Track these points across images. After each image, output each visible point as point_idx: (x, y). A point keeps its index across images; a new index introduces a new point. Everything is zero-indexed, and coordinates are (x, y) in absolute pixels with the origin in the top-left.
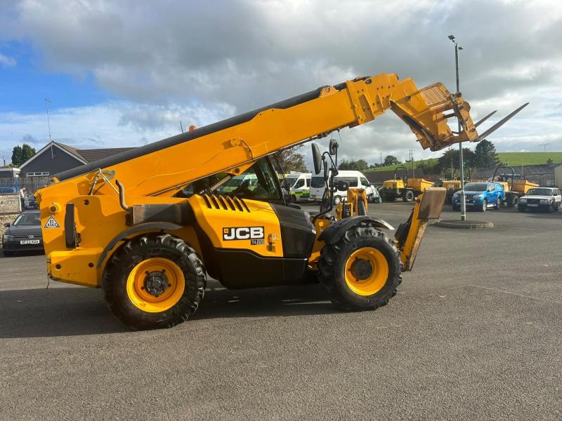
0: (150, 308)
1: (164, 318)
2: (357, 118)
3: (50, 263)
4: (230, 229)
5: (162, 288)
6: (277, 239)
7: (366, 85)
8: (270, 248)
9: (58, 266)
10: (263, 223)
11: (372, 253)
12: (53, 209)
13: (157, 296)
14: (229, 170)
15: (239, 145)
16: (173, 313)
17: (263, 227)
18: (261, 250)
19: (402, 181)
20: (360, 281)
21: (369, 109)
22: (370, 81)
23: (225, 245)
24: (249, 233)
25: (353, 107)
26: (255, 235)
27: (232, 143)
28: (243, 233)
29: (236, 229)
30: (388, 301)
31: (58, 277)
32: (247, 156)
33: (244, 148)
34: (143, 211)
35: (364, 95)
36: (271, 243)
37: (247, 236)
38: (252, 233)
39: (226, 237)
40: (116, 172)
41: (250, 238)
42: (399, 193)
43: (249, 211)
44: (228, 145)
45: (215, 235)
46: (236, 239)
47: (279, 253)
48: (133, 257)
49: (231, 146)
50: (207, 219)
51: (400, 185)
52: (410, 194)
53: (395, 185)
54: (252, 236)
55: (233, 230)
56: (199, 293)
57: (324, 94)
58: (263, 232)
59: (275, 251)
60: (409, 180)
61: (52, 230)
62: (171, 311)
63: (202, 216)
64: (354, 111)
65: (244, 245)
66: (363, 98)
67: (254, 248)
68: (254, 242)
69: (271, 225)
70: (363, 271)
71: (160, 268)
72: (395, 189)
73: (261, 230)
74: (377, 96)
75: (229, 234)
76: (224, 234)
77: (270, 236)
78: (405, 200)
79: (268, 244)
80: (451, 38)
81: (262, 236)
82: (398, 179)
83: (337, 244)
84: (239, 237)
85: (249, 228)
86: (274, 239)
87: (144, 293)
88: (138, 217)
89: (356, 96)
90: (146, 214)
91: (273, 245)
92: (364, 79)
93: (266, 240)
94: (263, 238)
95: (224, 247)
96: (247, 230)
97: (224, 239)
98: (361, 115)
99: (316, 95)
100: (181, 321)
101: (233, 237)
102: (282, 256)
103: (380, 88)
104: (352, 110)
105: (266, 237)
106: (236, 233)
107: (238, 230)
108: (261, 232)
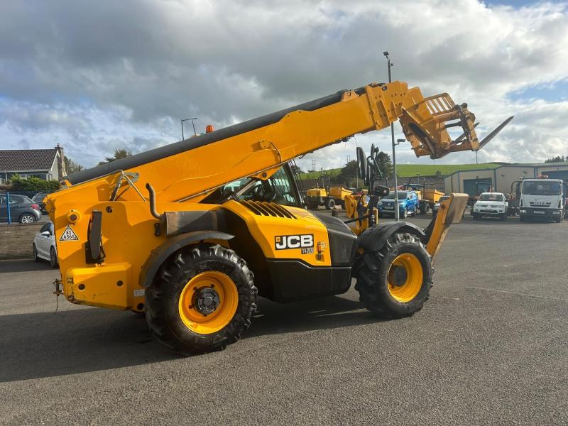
0: (202, 330)
1: (218, 339)
2: (375, 123)
3: (72, 282)
4: (281, 237)
5: (214, 305)
6: (325, 247)
7: (382, 92)
8: (319, 257)
9: (82, 287)
10: (312, 230)
11: (409, 259)
12: (74, 218)
13: (205, 315)
14: (257, 175)
15: (268, 148)
16: (228, 333)
17: (312, 235)
18: (311, 259)
19: (324, 189)
20: (396, 288)
21: (385, 115)
22: (386, 88)
23: (277, 255)
24: (300, 241)
25: (372, 113)
26: (305, 243)
27: (262, 145)
28: (294, 242)
29: (287, 237)
31: (82, 299)
32: (276, 159)
33: (273, 151)
34: (177, 219)
35: (381, 101)
36: (319, 252)
37: (298, 245)
38: (303, 241)
39: (278, 246)
40: (140, 174)
41: (300, 247)
42: (322, 202)
43: (295, 218)
44: (257, 147)
45: (267, 243)
46: (287, 248)
47: (327, 262)
48: (186, 272)
49: (261, 149)
50: (259, 227)
51: (323, 193)
52: (332, 203)
53: (319, 193)
54: (303, 245)
55: (284, 238)
56: (252, 308)
57: (346, 98)
58: (313, 240)
59: (323, 261)
60: (331, 189)
61: (69, 242)
62: (225, 331)
63: (255, 224)
64: (372, 116)
65: (294, 254)
66: (380, 104)
67: (304, 257)
68: (304, 250)
69: (319, 232)
70: (400, 278)
71: (208, 283)
72: (319, 197)
73: (311, 237)
74: (392, 103)
75: (281, 243)
76: (276, 243)
77: (319, 245)
78: (328, 209)
79: (317, 253)
80: (386, 54)
81: (311, 244)
82: (321, 187)
83: (381, 251)
84: (290, 245)
85: (300, 236)
86: (322, 248)
87: (192, 312)
88: (173, 225)
89: (374, 102)
90: (181, 222)
91: (322, 253)
92: (380, 85)
93: (315, 248)
94: (313, 246)
95: (276, 257)
96: (298, 238)
97: (276, 249)
98: (379, 122)
99: (338, 98)
100: (234, 341)
101: (284, 246)
102: (330, 265)
103: (394, 94)
104: (370, 116)
105: (316, 245)
106: (287, 242)
107: (290, 239)
108: (310, 240)
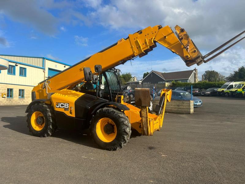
0: (37, 129)
2: (134, 52)
4: (58, 103)
6: (73, 109)
7: (139, 35)
8: (71, 113)
10: (69, 102)
11: (110, 121)
13: (41, 125)
17: (69, 104)
18: (67, 113)
21: (140, 47)
22: (141, 32)
23: (56, 109)
25: (132, 47)
27: (82, 69)
28: (62, 105)
29: (60, 103)
30: (117, 148)
35: (137, 40)
36: (71, 111)
37: (63, 107)
38: (65, 106)
39: (57, 106)
40: (50, 81)
41: (64, 108)
45: (54, 105)
46: (60, 107)
47: (73, 115)
50: (52, 99)
54: (65, 107)
55: (59, 104)
56: (49, 126)
57: (119, 43)
65: (62, 110)
66: (137, 42)
67: (65, 112)
68: (66, 109)
69: (72, 103)
73: (68, 104)
74: (145, 40)
75: (58, 106)
76: (56, 105)
77: (71, 108)
81: (68, 107)
84: (61, 107)
85: (64, 103)
89: (133, 42)
92: (138, 32)
96: (63, 104)
97: (56, 107)
98: (136, 51)
99: (116, 44)
101: (59, 107)
102: (75, 117)
103: (147, 35)
104: (131, 49)
105: (69, 108)
106: (60, 105)
107: (61, 104)
108: (68, 106)
